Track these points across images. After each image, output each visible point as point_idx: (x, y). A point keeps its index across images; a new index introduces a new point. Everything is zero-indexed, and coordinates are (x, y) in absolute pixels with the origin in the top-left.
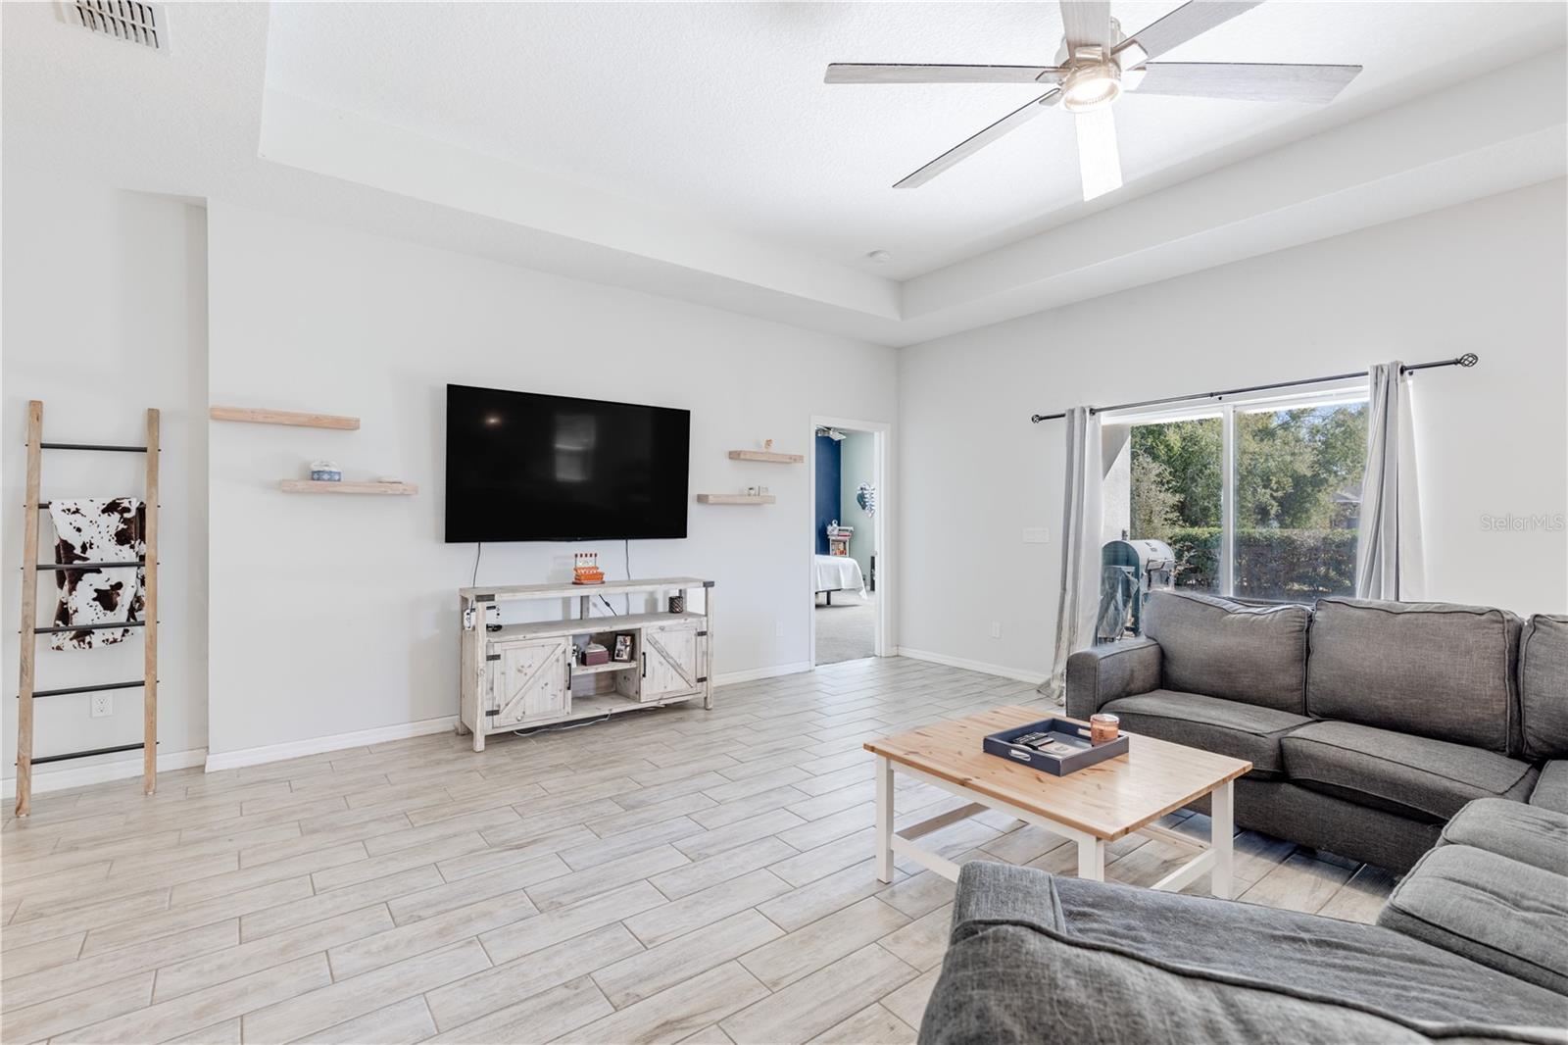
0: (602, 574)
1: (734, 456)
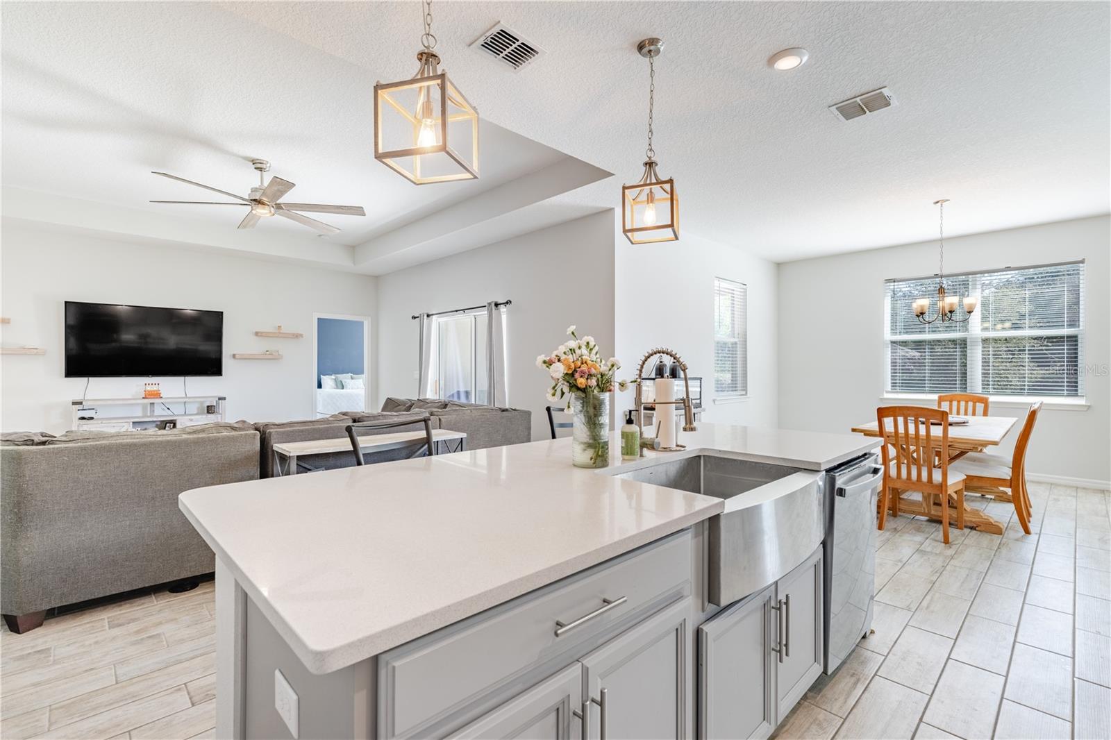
0: (160, 394)
1: (257, 334)
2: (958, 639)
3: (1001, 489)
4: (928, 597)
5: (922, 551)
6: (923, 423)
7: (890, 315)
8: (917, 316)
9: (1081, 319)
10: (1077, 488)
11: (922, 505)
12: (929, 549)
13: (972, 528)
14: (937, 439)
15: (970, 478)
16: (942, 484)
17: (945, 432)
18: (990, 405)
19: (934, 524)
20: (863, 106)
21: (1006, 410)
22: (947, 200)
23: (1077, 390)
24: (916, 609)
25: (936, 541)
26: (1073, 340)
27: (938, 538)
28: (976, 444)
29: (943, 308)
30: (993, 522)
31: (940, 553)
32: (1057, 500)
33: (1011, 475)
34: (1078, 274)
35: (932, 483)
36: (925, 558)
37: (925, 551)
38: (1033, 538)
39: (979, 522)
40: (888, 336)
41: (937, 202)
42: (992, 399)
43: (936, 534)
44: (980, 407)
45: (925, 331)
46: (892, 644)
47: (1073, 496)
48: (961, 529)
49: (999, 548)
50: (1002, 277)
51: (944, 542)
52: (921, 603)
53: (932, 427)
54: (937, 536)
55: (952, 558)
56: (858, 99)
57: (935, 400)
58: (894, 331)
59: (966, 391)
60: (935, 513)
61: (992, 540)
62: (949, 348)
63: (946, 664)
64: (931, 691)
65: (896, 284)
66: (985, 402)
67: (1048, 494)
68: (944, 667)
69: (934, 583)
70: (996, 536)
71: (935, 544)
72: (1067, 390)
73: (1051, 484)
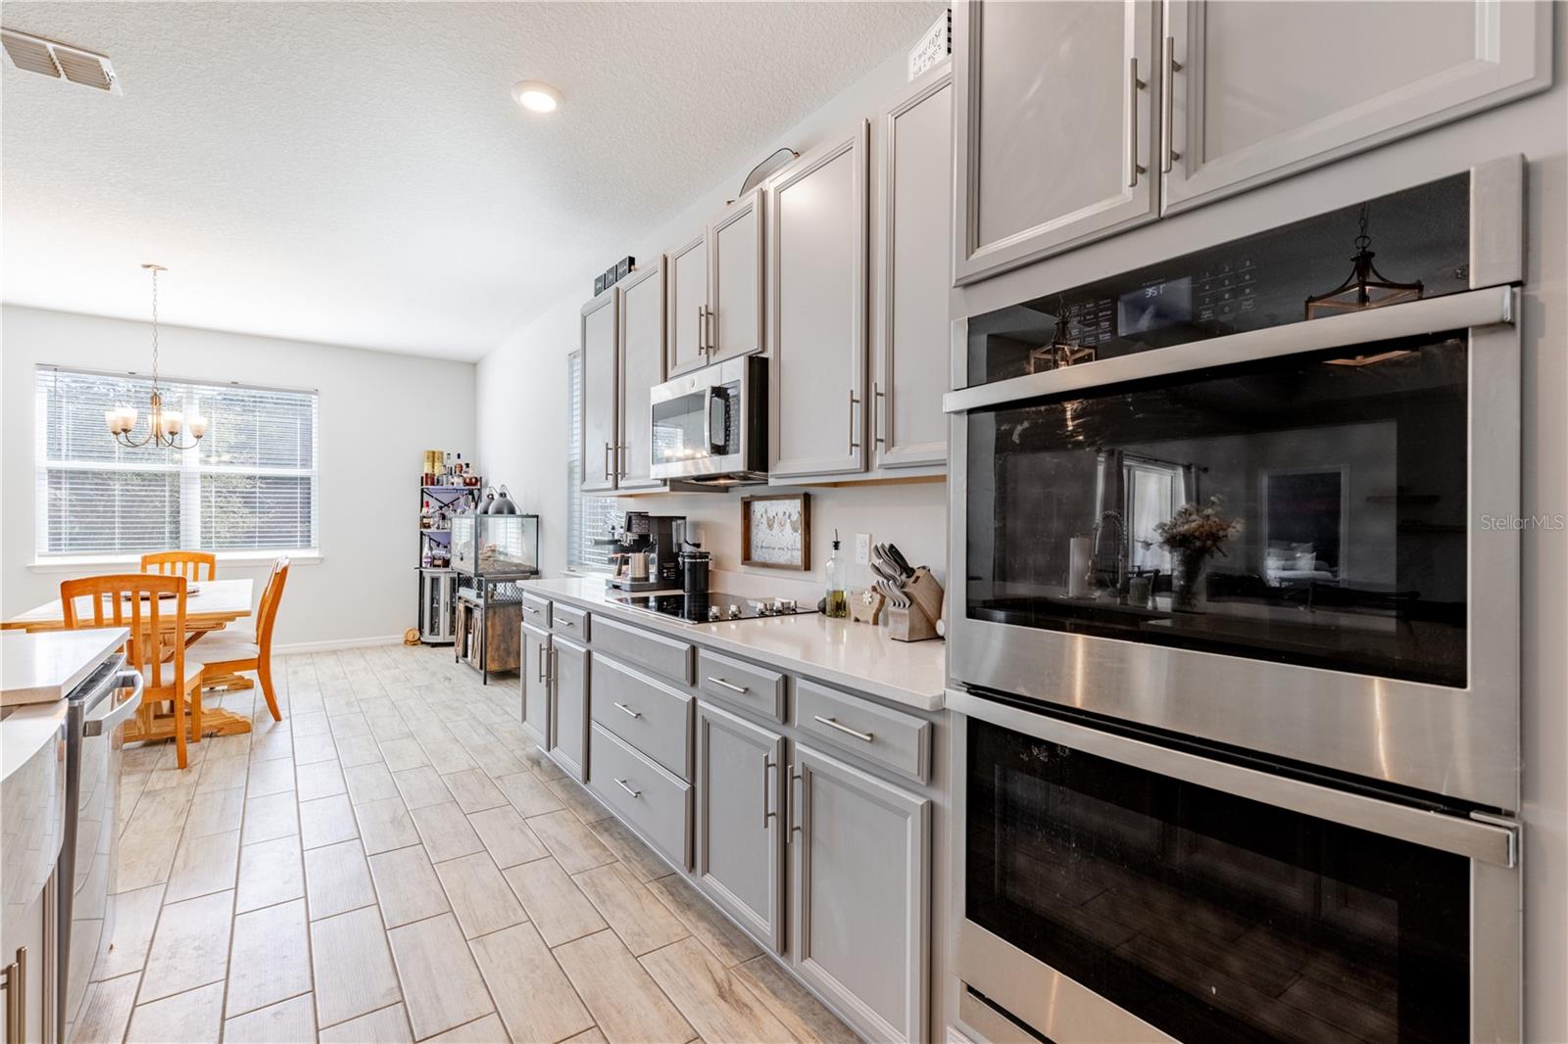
2: (240, 884)
3: (236, 674)
4: (181, 852)
5: (149, 792)
6: (128, 599)
7: (45, 424)
8: (115, 433)
9: (313, 459)
10: (311, 654)
11: (135, 723)
12: (159, 786)
13: (211, 736)
14: (168, 619)
15: (208, 667)
16: (175, 684)
17: (182, 606)
18: (217, 565)
19: (156, 748)
20: (57, 62)
21: (238, 570)
22: (165, 269)
23: (309, 541)
24: (169, 877)
25: (167, 769)
26: (306, 481)
27: (169, 765)
28: (221, 619)
29: (158, 426)
30: (238, 718)
31: (179, 784)
32: (295, 673)
33: (259, 652)
34: (311, 406)
35: (160, 686)
36: (158, 799)
37: (155, 791)
38: (285, 723)
39: (221, 724)
40: (43, 461)
41: (149, 266)
42: (220, 556)
43: (163, 760)
44: (204, 568)
45: (114, 458)
46: (147, 947)
47: (310, 664)
48: (198, 741)
49: (251, 749)
50: (206, 392)
51: (179, 768)
52: (173, 865)
53: (161, 603)
54: (166, 762)
55: (197, 784)
56: (50, 46)
57: (138, 563)
58: (54, 450)
59: (179, 548)
60: (158, 731)
61: (241, 743)
62: (132, 485)
63: (233, 925)
64: (225, 973)
65: (58, 373)
66: (210, 560)
67: (284, 668)
68: (232, 931)
69: (184, 829)
70: (244, 735)
71: (168, 774)
72: (301, 541)
73: (286, 655)
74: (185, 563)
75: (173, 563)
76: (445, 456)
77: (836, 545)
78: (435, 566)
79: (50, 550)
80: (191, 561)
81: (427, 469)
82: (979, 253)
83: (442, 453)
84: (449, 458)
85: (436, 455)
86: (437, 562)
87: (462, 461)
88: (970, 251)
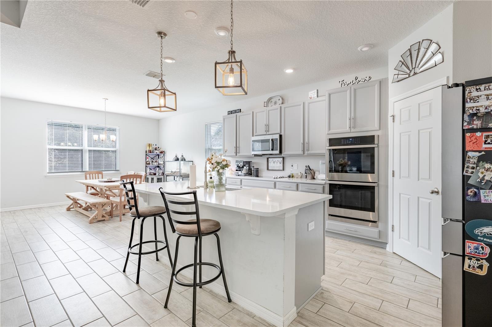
74: (95, 174)
75: (92, 174)
76: (152, 145)
77: (292, 166)
78: (151, 175)
79: (49, 171)
80: (97, 174)
81: (148, 149)
82: (330, 131)
83: (152, 144)
84: (153, 146)
85: (150, 145)
86: (151, 174)
87: (157, 147)
88: (329, 131)
